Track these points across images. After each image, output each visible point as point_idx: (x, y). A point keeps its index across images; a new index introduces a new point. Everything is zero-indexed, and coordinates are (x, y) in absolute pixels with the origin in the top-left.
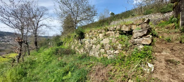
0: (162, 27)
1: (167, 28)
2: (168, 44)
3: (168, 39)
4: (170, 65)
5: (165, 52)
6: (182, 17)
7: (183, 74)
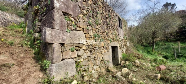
0: (12, 29)
1: (16, 32)
2: (10, 48)
3: (11, 42)
4: (4, 69)
5: (3, 57)
6: (28, 25)
7: (14, 75)
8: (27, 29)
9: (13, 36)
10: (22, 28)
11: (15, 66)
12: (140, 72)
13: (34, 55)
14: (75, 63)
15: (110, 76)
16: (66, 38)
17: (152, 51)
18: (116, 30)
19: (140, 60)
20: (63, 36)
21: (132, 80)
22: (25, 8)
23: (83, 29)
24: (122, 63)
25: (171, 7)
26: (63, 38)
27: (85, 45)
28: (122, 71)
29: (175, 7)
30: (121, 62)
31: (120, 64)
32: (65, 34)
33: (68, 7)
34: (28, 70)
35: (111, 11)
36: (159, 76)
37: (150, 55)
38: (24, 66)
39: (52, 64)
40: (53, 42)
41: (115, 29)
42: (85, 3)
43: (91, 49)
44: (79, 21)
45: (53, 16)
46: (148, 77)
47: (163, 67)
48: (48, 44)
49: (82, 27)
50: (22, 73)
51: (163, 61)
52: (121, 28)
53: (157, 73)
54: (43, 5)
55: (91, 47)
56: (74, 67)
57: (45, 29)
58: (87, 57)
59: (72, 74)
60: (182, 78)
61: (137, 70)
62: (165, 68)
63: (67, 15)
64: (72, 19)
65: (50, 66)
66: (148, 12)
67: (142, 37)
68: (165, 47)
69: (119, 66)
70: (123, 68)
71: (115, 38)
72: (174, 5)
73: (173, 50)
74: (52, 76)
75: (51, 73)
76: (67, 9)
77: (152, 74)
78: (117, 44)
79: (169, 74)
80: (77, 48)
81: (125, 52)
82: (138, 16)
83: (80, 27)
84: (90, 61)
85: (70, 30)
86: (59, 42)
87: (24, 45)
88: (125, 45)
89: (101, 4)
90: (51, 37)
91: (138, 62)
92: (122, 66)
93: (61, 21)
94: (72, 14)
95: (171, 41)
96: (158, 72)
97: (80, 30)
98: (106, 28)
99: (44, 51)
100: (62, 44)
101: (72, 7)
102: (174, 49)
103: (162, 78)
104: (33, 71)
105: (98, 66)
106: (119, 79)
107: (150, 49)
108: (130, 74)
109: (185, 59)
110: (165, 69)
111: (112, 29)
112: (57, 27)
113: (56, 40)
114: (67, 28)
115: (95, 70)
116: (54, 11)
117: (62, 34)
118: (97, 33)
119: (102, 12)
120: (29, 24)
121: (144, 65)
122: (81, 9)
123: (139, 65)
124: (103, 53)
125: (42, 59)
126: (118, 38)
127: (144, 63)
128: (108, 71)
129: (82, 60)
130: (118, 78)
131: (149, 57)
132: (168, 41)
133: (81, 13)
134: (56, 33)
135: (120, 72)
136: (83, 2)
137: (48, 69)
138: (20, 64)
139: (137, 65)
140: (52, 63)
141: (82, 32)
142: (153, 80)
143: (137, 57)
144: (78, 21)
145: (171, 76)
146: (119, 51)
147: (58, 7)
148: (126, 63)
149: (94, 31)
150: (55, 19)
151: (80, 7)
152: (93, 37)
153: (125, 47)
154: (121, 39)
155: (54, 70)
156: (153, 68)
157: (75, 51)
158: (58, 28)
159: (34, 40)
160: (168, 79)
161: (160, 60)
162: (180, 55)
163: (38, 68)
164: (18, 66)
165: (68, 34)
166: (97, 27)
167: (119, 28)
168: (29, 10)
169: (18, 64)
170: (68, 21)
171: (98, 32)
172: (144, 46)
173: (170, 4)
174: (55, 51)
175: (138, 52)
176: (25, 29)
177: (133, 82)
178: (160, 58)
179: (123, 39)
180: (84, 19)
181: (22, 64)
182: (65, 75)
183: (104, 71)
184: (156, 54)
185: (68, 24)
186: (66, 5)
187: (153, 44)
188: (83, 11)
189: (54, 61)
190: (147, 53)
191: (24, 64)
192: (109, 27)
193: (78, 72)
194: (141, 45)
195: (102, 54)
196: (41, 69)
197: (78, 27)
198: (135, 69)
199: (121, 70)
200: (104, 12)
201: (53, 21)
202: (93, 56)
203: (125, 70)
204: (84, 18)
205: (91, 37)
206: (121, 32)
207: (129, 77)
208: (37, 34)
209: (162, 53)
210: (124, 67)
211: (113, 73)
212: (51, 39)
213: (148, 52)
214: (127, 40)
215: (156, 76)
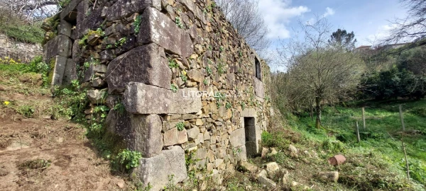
0: (10, 75)
1: (24, 82)
2: (26, 122)
3: (27, 110)
4: (31, 173)
5: (18, 144)
6: (57, 65)
7: (56, 186)
8: (54, 77)
9: (22, 93)
10: (37, 71)
11: (52, 166)
12: (300, 169)
13: (86, 140)
14: (184, 155)
15: (246, 179)
16: (170, 102)
17: (316, 127)
18: (251, 84)
19: (297, 145)
20: (166, 99)
21: (291, 186)
22: (48, 26)
23: (198, 83)
24: (263, 151)
25: (346, 39)
26: (165, 104)
27: (200, 117)
28: (268, 169)
29: (354, 40)
30: (261, 150)
31: (260, 155)
32: (169, 96)
33: (172, 39)
34: (84, 174)
35: (242, 45)
36: (337, 174)
37: (313, 134)
38: (72, 165)
39: (147, 159)
40: (149, 112)
41: (249, 81)
42: (199, 30)
43: (211, 125)
44: (191, 68)
45: (149, 58)
46: (317, 177)
47: (340, 158)
48: (132, 116)
49: (196, 80)
50: (74, 181)
51: (339, 147)
52: (260, 79)
53: (331, 170)
54: (114, 30)
55: (210, 120)
56: (184, 162)
57: (133, 84)
58: (203, 142)
59: (180, 179)
60: (374, 176)
61: (294, 165)
62: (345, 159)
63: (171, 56)
64: (180, 63)
65: (142, 162)
66: (307, 47)
67: (298, 98)
68: (339, 117)
69: (257, 158)
70: (267, 162)
71: (249, 99)
72: (351, 35)
73: (353, 125)
74: (146, 184)
75: (145, 176)
76: (173, 44)
77: (323, 172)
78: (253, 113)
79: (353, 171)
80: (188, 124)
81: (266, 129)
82: (289, 56)
83: (193, 81)
84: (210, 150)
85: (177, 87)
86: (158, 113)
87: (57, 115)
88: (267, 114)
89: (226, 32)
90: (145, 103)
91: (296, 150)
92: (263, 159)
93: (162, 68)
94: (180, 53)
95: (348, 106)
96: (332, 167)
97: (193, 86)
98: (234, 79)
99: (120, 131)
100: (163, 116)
101: (180, 39)
102: (354, 121)
103: (342, 178)
104: (94, 175)
105: (222, 160)
106: (265, 186)
107: (312, 122)
108: (285, 173)
109: (373, 141)
110: (345, 162)
111: (245, 81)
112: (155, 82)
113: (153, 108)
114: (172, 83)
115: (217, 168)
116: (150, 48)
117: (163, 96)
118: (221, 91)
119: (228, 49)
120: (60, 65)
121: (306, 155)
122: (195, 43)
123: (297, 155)
124: (230, 131)
125: (116, 148)
126: (255, 100)
127: (306, 152)
128: (240, 169)
129: (196, 148)
130: (263, 183)
131: (313, 139)
132: (343, 106)
133: (195, 50)
134: (154, 94)
135: (264, 171)
136: (197, 29)
137: (136, 169)
138: (64, 160)
139: (292, 156)
140: (145, 156)
141: (195, 89)
142: (325, 183)
143: (291, 138)
144: (189, 66)
145: (356, 174)
146: (256, 126)
147: (158, 40)
148: (271, 151)
149: (215, 87)
150: (152, 65)
151: (193, 39)
152: (213, 99)
153: (266, 118)
154: (259, 103)
155: (150, 170)
156: (322, 160)
157: (185, 129)
158: (157, 84)
159: (88, 103)
160: (352, 179)
161: (333, 143)
162: (366, 133)
163: (106, 168)
164: (60, 166)
165: (174, 94)
166: (221, 79)
167: (256, 80)
168: (62, 32)
169: (59, 162)
170: (174, 69)
171: (222, 88)
172: (298, 115)
173: (344, 32)
174: (153, 131)
175: (291, 129)
176: (48, 75)
177: (293, 189)
178: (332, 140)
179: (262, 101)
180: (199, 64)
181: (67, 161)
182: (167, 182)
183: (231, 169)
184: (324, 132)
185: (173, 73)
186: (171, 37)
187: (318, 111)
188: (197, 46)
189: (151, 151)
190: (307, 130)
191: (73, 160)
192: (240, 77)
193: (189, 173)
194: (293, 113)
195: (229, 134)
196: (111, 171)
197: (188, 79)
198: (292, 164)
199: (265, 167)
200: (231, 47)
201: (148, 69)
202: (214, 139)
203: (273, 167)
204: (199, 61)
205: (211, 101)
206: (260, 87)
207: (284, 179)
208: (96, 91)
209: (334, 131)
210: (270, 159)
211: (250, 172)
212: (146, 106)
213: (309, 129)
214: (269, 105)
215: (331, 176)
